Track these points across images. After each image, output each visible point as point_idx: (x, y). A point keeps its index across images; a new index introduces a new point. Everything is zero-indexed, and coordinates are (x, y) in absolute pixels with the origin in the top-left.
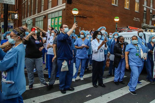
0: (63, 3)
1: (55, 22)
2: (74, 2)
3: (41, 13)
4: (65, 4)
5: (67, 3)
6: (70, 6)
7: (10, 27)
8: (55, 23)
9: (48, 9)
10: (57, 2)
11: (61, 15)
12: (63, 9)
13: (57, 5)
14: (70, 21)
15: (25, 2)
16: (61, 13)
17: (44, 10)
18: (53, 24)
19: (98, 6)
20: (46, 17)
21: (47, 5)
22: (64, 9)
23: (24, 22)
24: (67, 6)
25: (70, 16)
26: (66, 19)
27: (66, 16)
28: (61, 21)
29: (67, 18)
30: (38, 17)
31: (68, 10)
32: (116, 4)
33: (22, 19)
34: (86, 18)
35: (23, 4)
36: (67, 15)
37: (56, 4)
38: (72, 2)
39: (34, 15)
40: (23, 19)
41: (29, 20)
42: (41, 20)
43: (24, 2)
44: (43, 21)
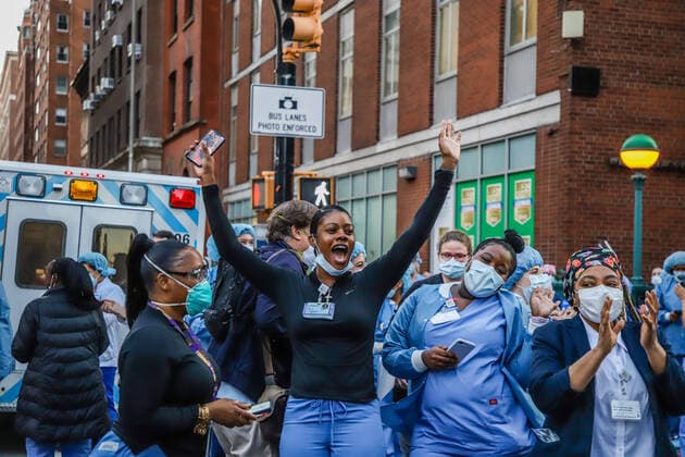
0: (539, 93)
1: (484, 206)
2: (613, 83)
3: (379, 148)
4: (554, 97)
5: (574, 94)
6: (588, 110)
9: (431, 122)
10: (501, 86)
11: (533, 167)
12: (545, 126)
13: (500, 102)
14: (593, 199)
15: (252, 73)
16: (526, 155)
17: (401, 134)
20: (422, 178)
22: (552, 132)
23: (239, 202)
24: (569, 113)
25: (591, 167)
26: (570, 192)
27: (566, 171)
28: (527, 203)
29: (575, 185)
30: (354, 175)
31: (576, 138)
33: (227, 186)
35: (233, 86)
36: (572, 163)
37: (495, 96)
38: (601, 82)
39: (328, 162)
40: (238, 183)
42: (380, 192)
43: (238, 75)
44: (392, 203)
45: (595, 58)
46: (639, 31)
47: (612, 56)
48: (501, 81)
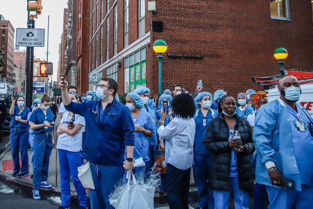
0: (146, 33)
1: (135, 74)
2: (168, 27)
3: (114, 57)
4: (149, 34)
5: (154, 31)
6: (159, 36)
7: (40, 89)
8: (135, 77)
9: (124, 47)
10: (138, 32)
11: (145, 59)
13: (138, 37)
16: (144, 55)
17: (118, 52)
18: (133, 79)
19: (231, 27)
20: (122, 66)
21: (122, 41)
22: (149, 45)
24: (152, 38)
26: (153, 67)
27: (153, 59)
28: (145, 72)
29: (155, 64)
30: (110, 66)
32: (284, 15)
34: (201, 58)
35: (90, 44)
36: (154, 56)
37: (137, 35)
38: (164, 27)
39: (105, 63)
41: (95, 75)
42: (114, 72)
43: (91, 41)
44: (116, 74)
45: (161, 18)
46: (178, 9)
47: (167, 17)
48: (138, 30)
